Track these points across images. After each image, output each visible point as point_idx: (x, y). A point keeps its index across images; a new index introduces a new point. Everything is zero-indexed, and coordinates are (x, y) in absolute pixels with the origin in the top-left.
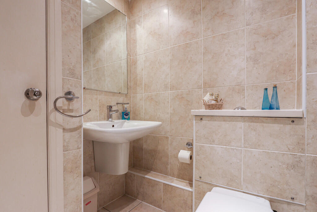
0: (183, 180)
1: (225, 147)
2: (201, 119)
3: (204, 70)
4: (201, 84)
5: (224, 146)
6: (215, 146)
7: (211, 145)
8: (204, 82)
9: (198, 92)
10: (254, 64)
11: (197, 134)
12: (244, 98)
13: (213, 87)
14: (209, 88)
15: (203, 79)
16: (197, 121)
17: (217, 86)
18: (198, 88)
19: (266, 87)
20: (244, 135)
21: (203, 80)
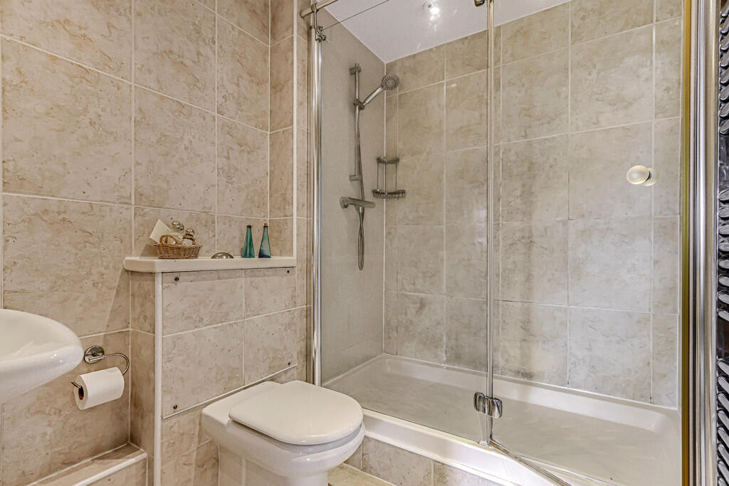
0: (69, 468)
1: (220, 325)
2: (177, 279)
3: (138, 164)
4: (128, 195)
5: (218, 323)
6: (204, 328)
7: (197, 330)
8: (136, 190)
9: (121, 213)
10: (227, 182)
11: (167, 314)
12: (214, 236)
13: (160, 207)
14: (149, 206)
15: (133, 182)
16: (165, 285)
17: (168, 206)
18: (120, 203)
19: (249, 224)
20: (246, 298)
21: (133, 186)
